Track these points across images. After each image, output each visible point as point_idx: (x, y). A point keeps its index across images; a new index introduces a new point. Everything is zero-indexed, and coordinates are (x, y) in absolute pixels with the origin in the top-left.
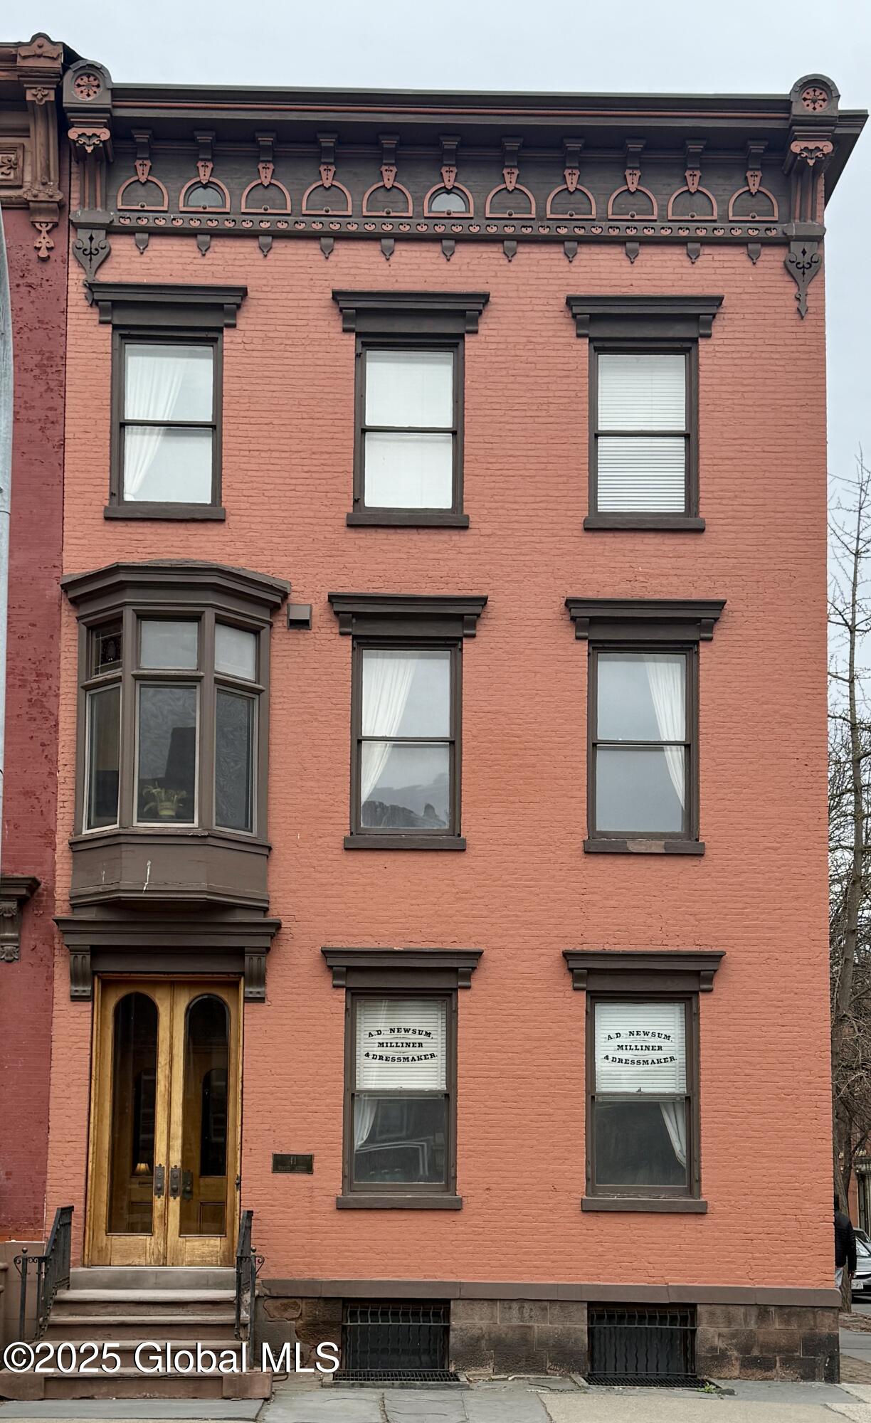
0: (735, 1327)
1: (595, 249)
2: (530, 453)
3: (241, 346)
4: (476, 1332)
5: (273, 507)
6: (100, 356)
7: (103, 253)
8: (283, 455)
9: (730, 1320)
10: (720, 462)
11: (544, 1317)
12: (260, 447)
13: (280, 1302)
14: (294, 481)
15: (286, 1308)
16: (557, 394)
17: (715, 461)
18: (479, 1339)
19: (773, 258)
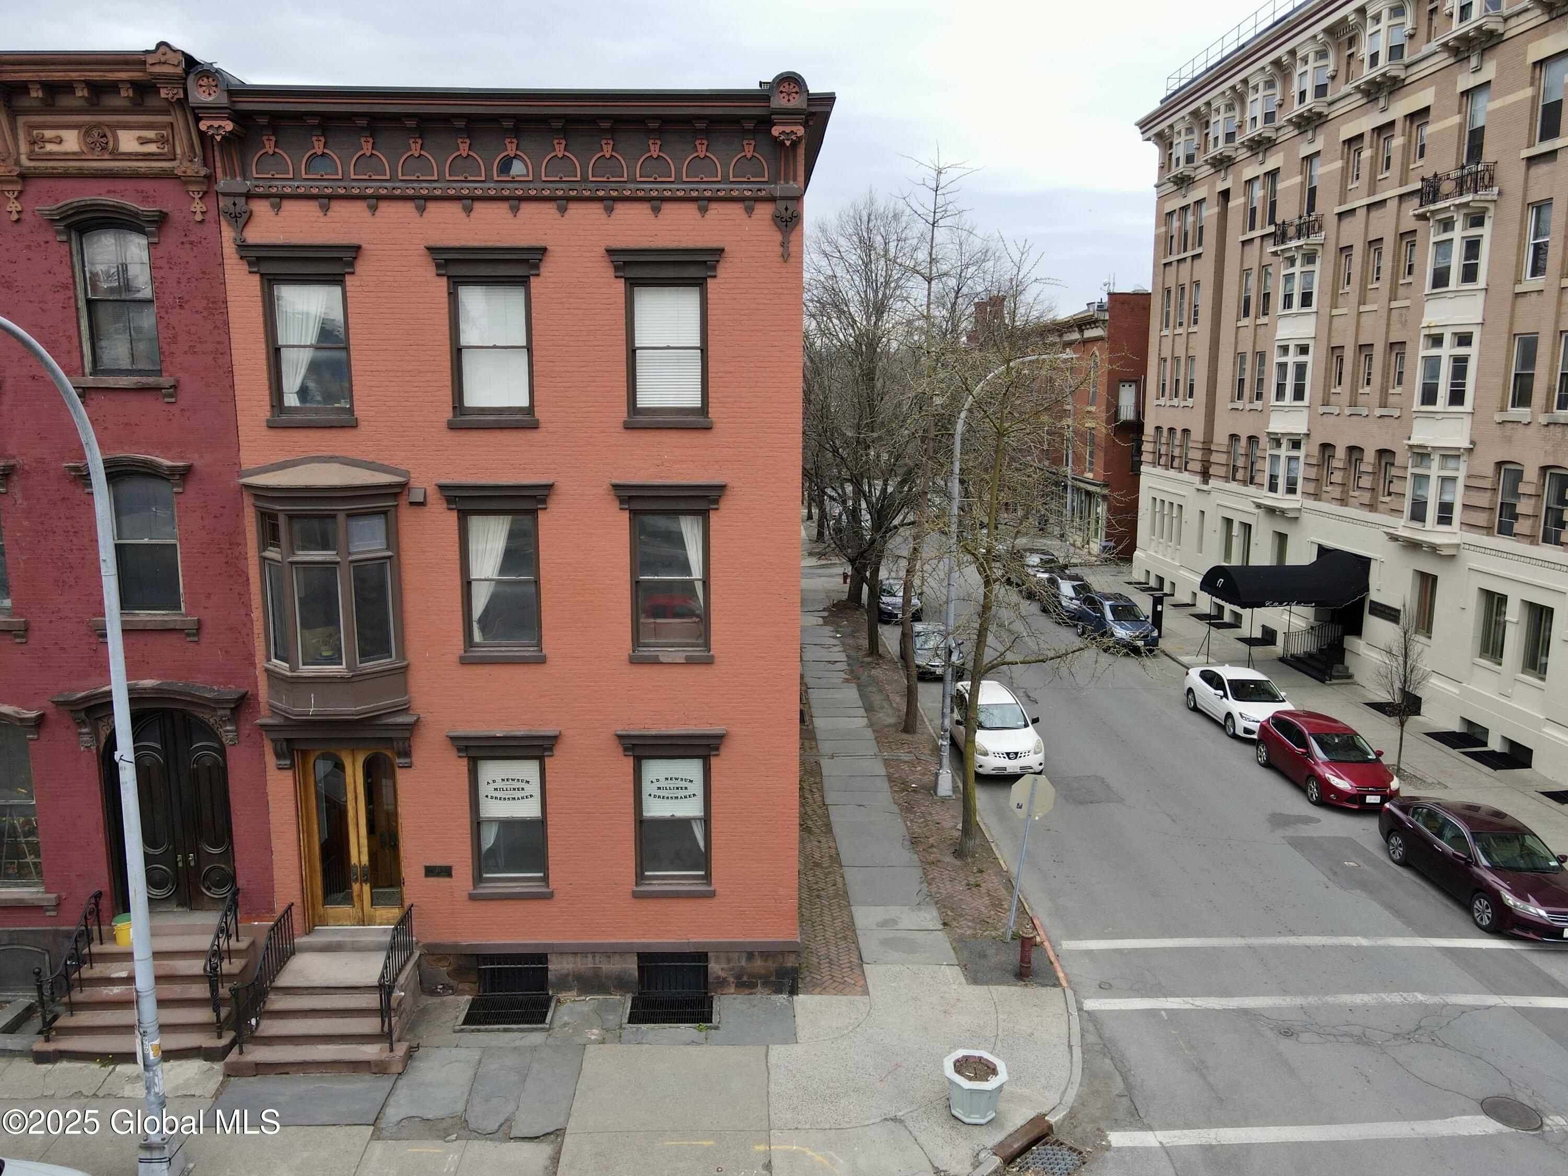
0: (731, 965)
1: (628, 205)
2: (582, 369)
3: (360, 289)
4: (565, 972)
5: (392, 414)
6: (253, 299)
7: (245, 216)
8: (398, 374)
9: (729, 960)
10: (723, 375)
11: (609, 962)
12: (380, 368)
13: (434, 958)
14: (407, 395)
15: (439, 960)
16: (601, 323)
17: (720, 375)
18: (567, 975)
19: (764, 211)
